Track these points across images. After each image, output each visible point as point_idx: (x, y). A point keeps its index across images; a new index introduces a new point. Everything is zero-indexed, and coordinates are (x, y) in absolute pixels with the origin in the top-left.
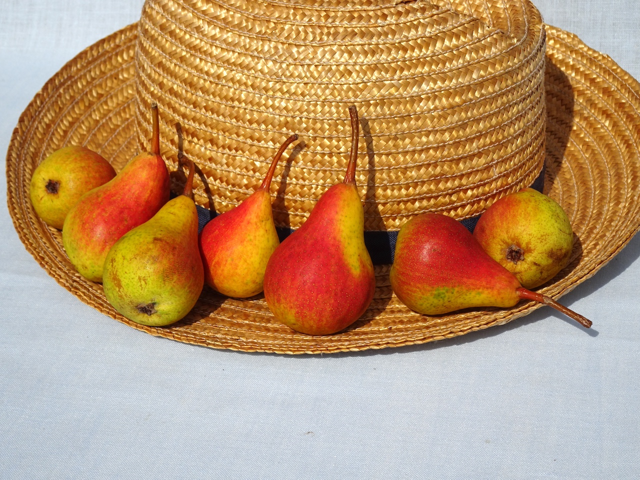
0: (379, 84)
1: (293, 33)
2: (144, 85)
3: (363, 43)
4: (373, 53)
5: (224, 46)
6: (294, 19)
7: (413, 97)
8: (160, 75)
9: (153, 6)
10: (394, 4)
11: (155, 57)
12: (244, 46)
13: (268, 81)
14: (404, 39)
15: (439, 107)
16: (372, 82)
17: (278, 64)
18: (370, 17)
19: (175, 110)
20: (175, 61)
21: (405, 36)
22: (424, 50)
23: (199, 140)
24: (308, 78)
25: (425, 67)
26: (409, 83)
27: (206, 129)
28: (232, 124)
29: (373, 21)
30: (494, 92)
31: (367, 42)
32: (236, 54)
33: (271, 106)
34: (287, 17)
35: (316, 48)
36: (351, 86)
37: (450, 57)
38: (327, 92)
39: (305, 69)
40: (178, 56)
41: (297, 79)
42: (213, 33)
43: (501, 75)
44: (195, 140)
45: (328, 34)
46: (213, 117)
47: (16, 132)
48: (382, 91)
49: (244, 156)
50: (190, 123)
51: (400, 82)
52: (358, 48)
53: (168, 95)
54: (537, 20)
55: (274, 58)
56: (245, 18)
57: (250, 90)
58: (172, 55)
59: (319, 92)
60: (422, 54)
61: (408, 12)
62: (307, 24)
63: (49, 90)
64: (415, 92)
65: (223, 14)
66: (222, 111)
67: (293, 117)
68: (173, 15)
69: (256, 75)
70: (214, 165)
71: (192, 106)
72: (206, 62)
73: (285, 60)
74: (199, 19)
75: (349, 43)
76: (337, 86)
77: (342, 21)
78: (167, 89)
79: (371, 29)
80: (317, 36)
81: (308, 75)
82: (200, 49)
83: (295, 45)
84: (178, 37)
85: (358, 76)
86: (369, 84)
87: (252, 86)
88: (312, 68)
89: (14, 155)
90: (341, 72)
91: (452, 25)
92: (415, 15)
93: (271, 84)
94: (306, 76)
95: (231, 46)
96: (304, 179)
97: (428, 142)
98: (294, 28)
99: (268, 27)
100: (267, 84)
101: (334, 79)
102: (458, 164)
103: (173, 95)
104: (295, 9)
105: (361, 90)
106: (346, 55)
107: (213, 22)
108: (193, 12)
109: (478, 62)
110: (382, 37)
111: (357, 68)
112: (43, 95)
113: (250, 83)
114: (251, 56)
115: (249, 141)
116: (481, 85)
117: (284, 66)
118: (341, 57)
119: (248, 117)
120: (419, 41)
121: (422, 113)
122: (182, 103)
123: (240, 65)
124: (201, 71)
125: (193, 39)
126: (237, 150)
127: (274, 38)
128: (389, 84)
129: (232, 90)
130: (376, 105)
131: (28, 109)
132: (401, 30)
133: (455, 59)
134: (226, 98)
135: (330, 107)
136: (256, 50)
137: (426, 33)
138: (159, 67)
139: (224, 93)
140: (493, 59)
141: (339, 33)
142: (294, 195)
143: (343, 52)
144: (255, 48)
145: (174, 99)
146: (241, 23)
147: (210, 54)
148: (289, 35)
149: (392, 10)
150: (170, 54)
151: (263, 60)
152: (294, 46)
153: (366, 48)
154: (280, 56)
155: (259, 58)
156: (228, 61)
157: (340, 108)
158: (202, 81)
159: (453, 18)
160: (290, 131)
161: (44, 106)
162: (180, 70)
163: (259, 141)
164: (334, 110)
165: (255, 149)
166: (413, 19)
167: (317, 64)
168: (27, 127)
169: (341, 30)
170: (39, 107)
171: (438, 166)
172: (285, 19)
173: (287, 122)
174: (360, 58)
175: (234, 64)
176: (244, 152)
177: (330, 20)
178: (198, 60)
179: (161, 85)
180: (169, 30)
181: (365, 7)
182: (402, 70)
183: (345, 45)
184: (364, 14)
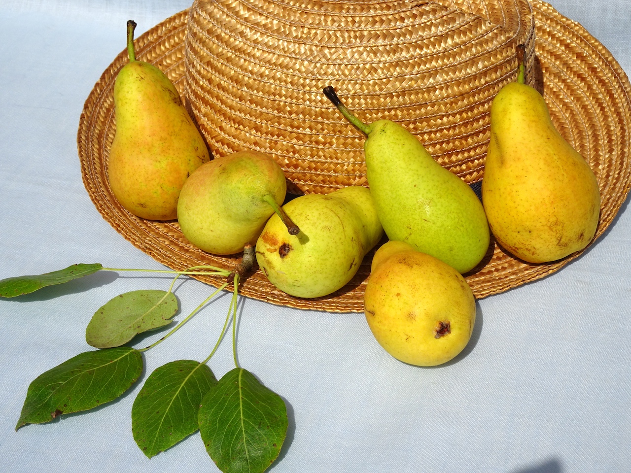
0: (401, 78)
1: (326, 36)
2: (194, 79)
3: (385, 44)
4: (395, 52)
5: (265, 49)
6: (325, 25)
7: (429, 88)
8: (208, 72)
9: (201, 13)
10: (410, 7)
11: (204, 57)
12: (283, 49)
13: (305, 79)
14: (420, 39)
15: (451, 95)
16: (394, 77)
17: (313, 64)
18: (390, 21)
19: (223, 102)
20: (222, 61)
21: (420, 36)
22: (437, 46)
23: (244, 127)
24: (339, 75)
25: (439, 61)
26: (425, 76)
27: (251, 119)
28: (274, 115)
29: (393, 24)
30: (496, 79)
31: (389, 43)
32: (276, 56)
33: (308, 100)
34: (319, 23)
35: (345, 50)
36: (376, 81)
37: (459, 51)
38: (357, 86)
39: (336, 68)
40: (224, 57)
41: (330, 77)
42: (255, 37)
43: (501, 64)
44: (241, 127)
45: (356, 37)
46: (257, 108)
47: (82, 117)
48: (404, 84)
49: (285, 141)
50: (236, 113)
51: (418, 76)
52: (381, 48)
53: (216, 89)
54: (527, 11)
55: (309, 59)
56: (283, 24)
57: (289, 86)
58: (219, 55)
59: (350, 87)
60: (435, 51)
61: (422, 15)
62: (336, 29)
63: (106, 80)
64: (431, 83)
65: (262, 20)
66: (265, 104)
67: (327, 109)
68: (219, 21)
69: (295, 73)
70: (258, 148)
71: (238, 99)
72: (250, 62)
73: (319, 60)
74: (242, 25)
75: (374, 44)
76: (364, 82)
77: (366, 25)
78: (215, 84)
79: (391, 31)
80: (346, 39)
81: (340, 73)
82: (244, 51)
83: (328, 47)
84: (224, 40)
85: (383, 73)
86: (391, 79)
87: (291, 83)
88: (343, 67)
89: (83, 137)
90: (368, 70)
91: (460, 24)
92: (428, 17)
93: (308, 81)
94: (338, 74)
95: (271, 49)
96: (337, 159)
97: (442, 124)
98: (325, 32)
99: (303, 32)
100: (304, 81)
101: (361, 75)
102: (466, 140)
103: (221, 89)
104: (325, 15)
105: (386, 84)
106: (372, 55)
107: (255, 28)
108: (236, 19)
109: (483, 55)
110: (402, 38)
111: (381, 65)
112: (102, 84)
113: (289, 80)
114: (289, 57)
115: (289, 129)
116: (485, 74)
117: (318, 65)
118: (368, 57)
119: (288, 109)
120: (432, 39)
121: (437, 101)
122: (229, 97)
123: (280, 65)
124: (246, 70)
125: (237, 43)
126: (278, 136)
127: (309, 42)
128: (409, 78)
129: (273, 86)
130: (398, 96)
131: (90, 97)
132: (417, 31)
133: (463, 53)
134: (269, 93)
135: (359, 99)
136: (294, 52)
137: (438, 32)
138: (208, 65)
139: (267, 89)
140: (495, 51)
141: (365, 36)
142: (329, 172)
143: (369, 52)
144: (293, 50)
145: (222, 92)
146: (279, 29)
147: (254, 56)
148: (321, 39)
149: (408, 13)
150: (217, 55)
151: (300, 60)
152: (326, 48)
153: (388, 48)
154: (315, 57)
155: (296, 59)
156: (269, 62)
157: (368, 100)
158: (246, 78)
159: (460, 18)
160: (325, 119)
161: (103, 93)
162: (226, 69)
163: (298, 128)
164: (363, 101)
165: (294, 135)
166: (426, 21)
167: (347, 63)
168: (91, 113)
169: (366, 33)
170: (99, 95)
171: (450, 142)
172: (317, 24)
173: (323, 112)
174: (384, 57)
175: (275, 64)
176: (285, 137)
177: (357, 25)
178: (242, 60)
179: (210, 81)
180: (216, 34)
181: (385, 12)
182: (419, 65)
183: (370, 47)
184: (384, 18)
